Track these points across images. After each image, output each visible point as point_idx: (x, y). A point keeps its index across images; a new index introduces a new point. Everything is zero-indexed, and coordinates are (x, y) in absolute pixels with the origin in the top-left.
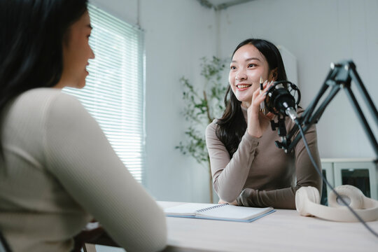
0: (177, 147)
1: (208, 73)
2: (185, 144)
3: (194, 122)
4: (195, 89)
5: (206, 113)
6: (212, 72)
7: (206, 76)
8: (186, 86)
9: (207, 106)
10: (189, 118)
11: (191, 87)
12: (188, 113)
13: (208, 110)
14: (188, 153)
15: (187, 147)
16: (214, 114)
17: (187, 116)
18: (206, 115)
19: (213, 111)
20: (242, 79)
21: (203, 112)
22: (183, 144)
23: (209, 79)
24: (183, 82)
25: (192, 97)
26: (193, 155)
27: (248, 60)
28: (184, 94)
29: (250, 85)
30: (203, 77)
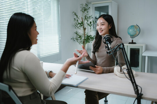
0: (72, 39)
1: (83, 10)
2: (74, 37)
3: (78, 29)
4: (78, 17)
5: (82, 26)
6: (85, 10)
7: (83, 11)
8: (75, 15)
9: (83, 24)
10: (76, 27)
11: (77, 16)
12: (76, 26)
13: (83, 25)
14: (76, 41)
15: (75, 38)
16: (86, 26)
17: (75, 27)
18: (82, 27)
19: (85, 25)
20: (100, 29)
21: (81, 26)
22: (74, 38)
23: (84, 12)
24: (74, 14)
25: (77, 20)
26: (78, 41)
27: (101, 23)
28: (74, 19)
29: (103, 30)
30: (82, 12)
